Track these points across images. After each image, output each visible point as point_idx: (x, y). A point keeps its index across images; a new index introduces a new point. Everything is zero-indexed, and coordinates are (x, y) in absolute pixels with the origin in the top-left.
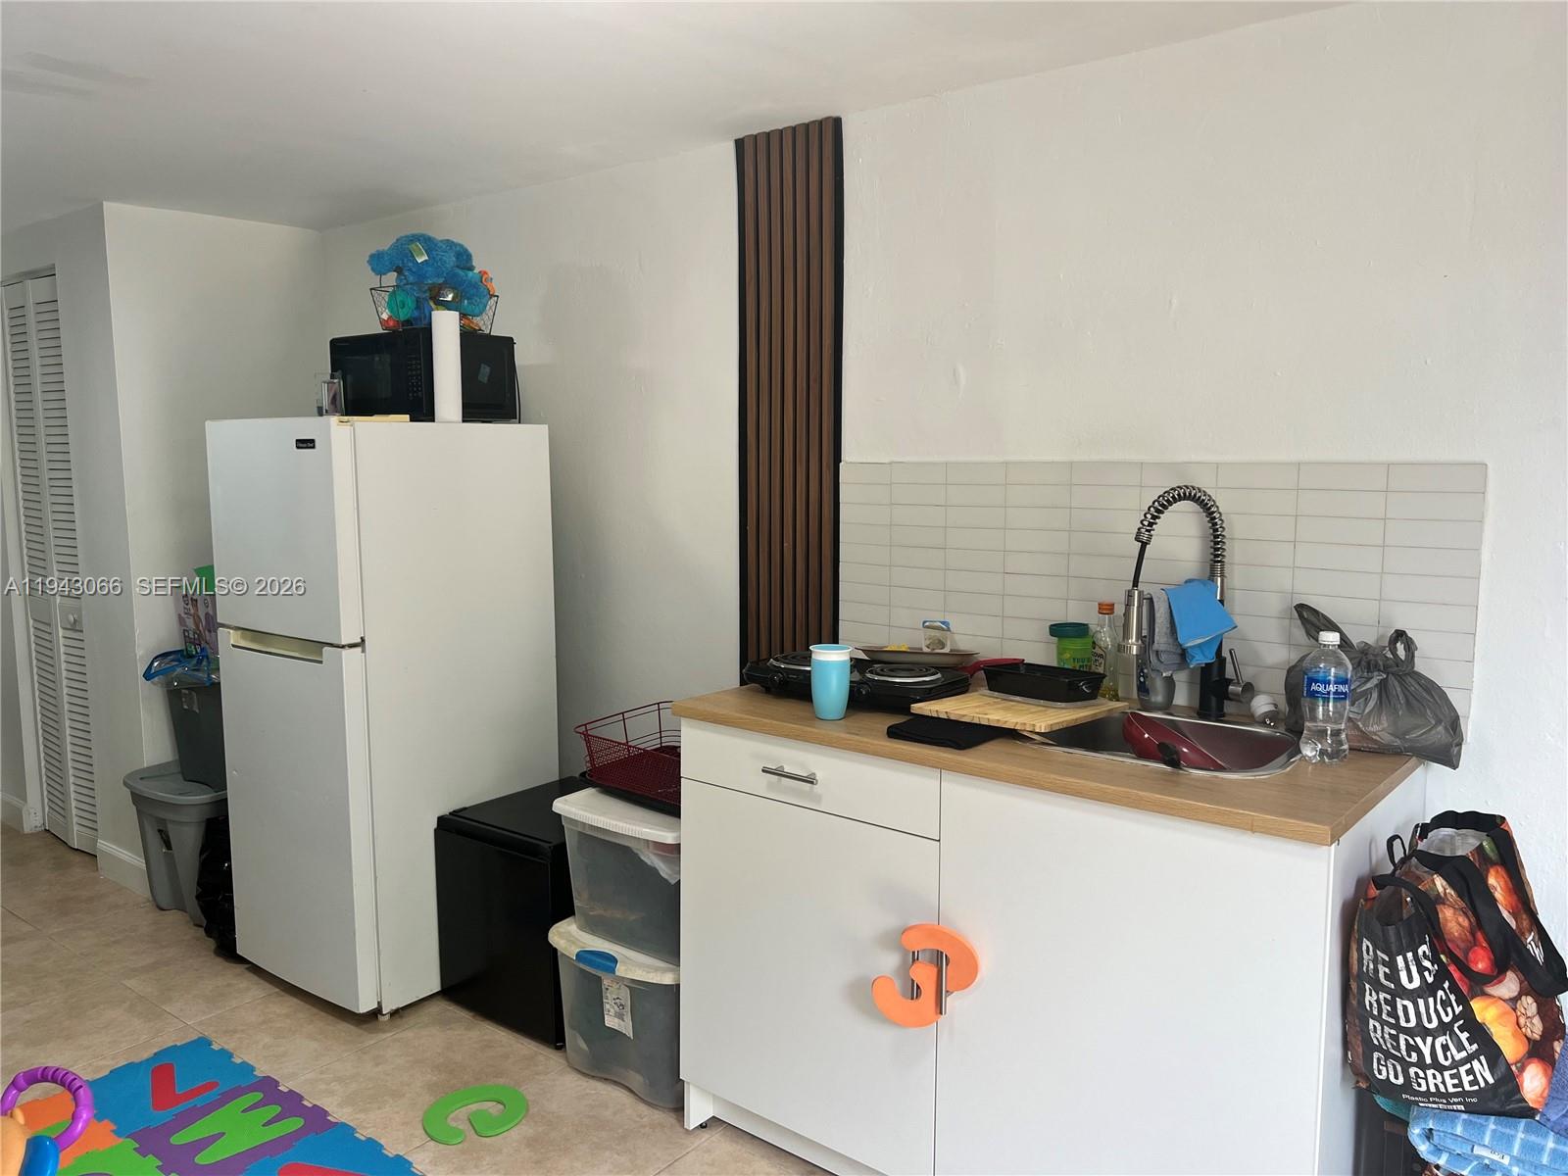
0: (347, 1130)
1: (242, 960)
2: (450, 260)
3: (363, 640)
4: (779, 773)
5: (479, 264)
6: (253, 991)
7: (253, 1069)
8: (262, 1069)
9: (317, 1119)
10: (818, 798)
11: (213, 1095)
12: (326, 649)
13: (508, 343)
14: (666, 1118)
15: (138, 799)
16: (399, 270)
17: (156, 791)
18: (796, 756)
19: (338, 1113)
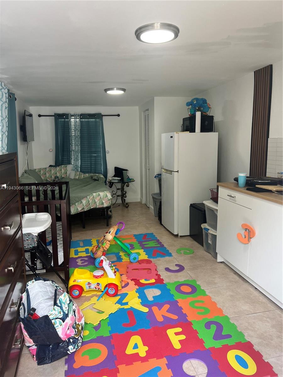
0: (166, 248)
1: (162, 225)
2: (201, 102)
3: (178, 171)
4: (231, 196)
5: (208, 102)
6: (163, 229)
7: (157, 238)
8: (158, 238)
9: (163, 246)
10: (235, 201)
11: (150, 240)
12: (173, 172)
13: (212, 117)
14: (214, 259)
15: (153, 198)
16: (191, 105)
17: (155, 196)
18: (233, 193)
19: (165, 245)
